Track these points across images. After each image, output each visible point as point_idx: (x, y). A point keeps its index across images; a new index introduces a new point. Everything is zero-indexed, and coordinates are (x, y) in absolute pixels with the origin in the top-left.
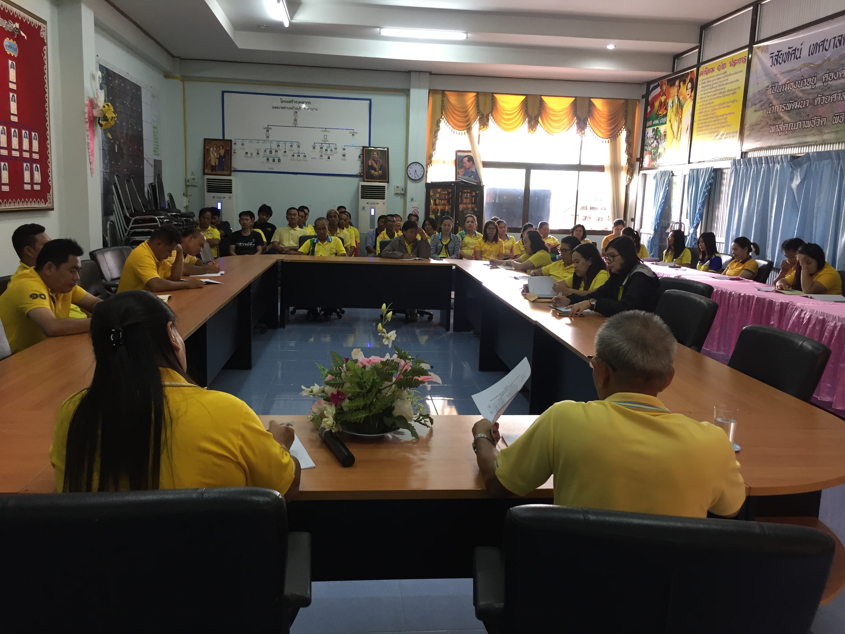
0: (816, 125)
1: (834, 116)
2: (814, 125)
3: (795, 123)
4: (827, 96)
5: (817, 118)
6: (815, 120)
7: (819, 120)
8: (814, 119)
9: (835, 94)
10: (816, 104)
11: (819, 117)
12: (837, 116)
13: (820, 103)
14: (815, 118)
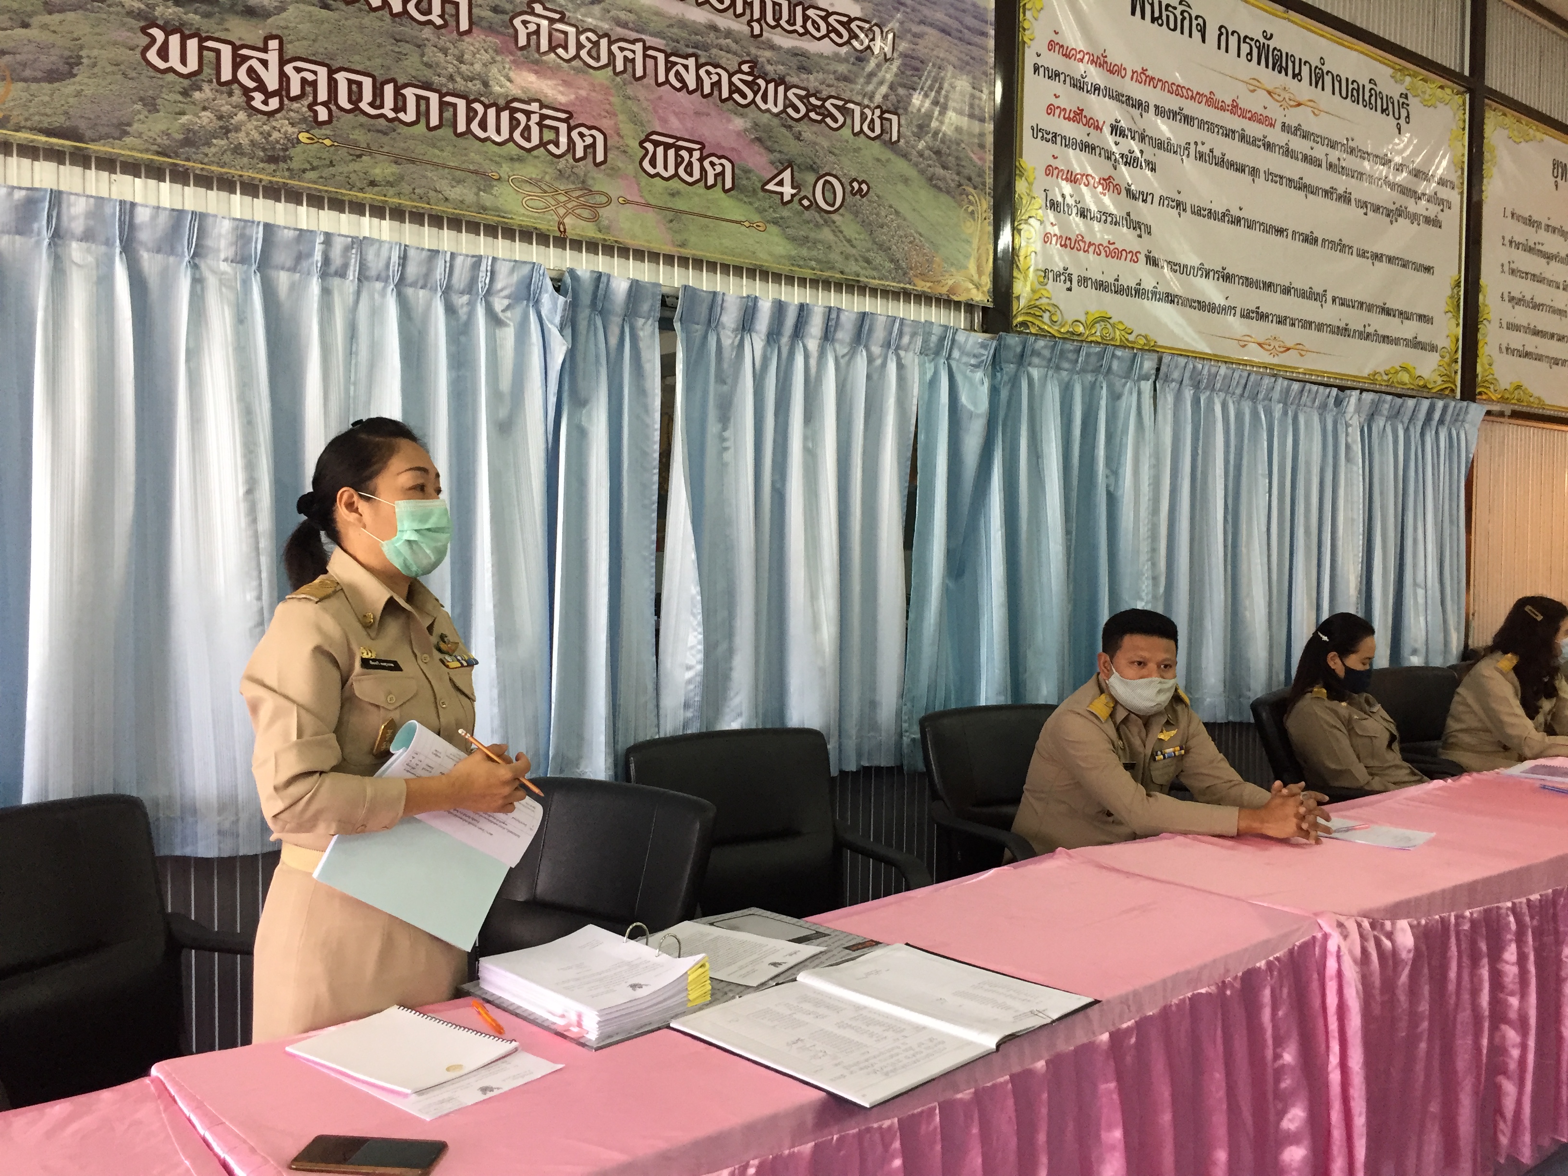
0: (543, 144)
1: (647, 139)
2: (535, 140)
3: (389, 89)
4: (594, 38)
5: (545, 111)
6: (535, 118)
7: (563, 127)
8: (528, 114)
9: (633, 42)
10: (522, 41)
11: (563, 116)
12: (667, 147)
13: (552, 49)
14: (535, 106)
